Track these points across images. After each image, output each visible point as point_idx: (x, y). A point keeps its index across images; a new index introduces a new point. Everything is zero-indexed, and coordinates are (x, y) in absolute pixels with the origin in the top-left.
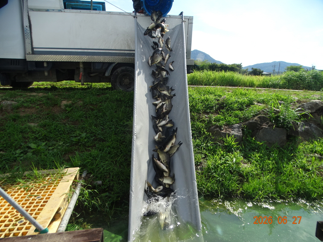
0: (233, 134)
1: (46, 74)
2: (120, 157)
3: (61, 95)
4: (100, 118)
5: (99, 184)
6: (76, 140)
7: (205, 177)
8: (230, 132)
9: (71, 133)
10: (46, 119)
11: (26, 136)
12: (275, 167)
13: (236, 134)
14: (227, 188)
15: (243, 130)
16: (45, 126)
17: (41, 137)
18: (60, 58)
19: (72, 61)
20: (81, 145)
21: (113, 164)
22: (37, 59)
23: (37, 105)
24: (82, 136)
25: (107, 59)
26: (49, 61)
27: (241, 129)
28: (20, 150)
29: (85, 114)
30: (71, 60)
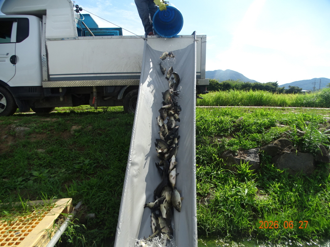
0: (248, 161)
1: (61, 99)
2: (119, 187)
3: (73, 120)
4: (106, 144)
5: (92, 216)
6: (79, 166)
7: (211, 212)
8: (245, 158)
9: (75, 159)
10: (54, 145)
11: (32, 162)
12: (298, 200)
13: (251, 160)
14: (236, 226)
15: (260, 155)
16: (52, 152)
17: (45, 164)
18: (74, 84)
19: (85, 86)
20: (83, 173)
21: (111, 194)
22: (53, 85)
23: (49, 131)
24: (85, 163)
25: (119, 82)
26: (63, 86)
27: (258, 155)
28: (23, 178)
29: (92, 140)
30: (84, 84)
